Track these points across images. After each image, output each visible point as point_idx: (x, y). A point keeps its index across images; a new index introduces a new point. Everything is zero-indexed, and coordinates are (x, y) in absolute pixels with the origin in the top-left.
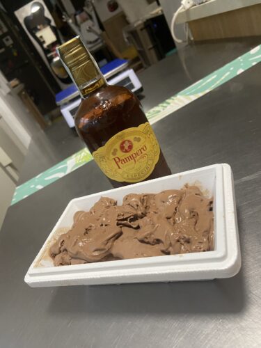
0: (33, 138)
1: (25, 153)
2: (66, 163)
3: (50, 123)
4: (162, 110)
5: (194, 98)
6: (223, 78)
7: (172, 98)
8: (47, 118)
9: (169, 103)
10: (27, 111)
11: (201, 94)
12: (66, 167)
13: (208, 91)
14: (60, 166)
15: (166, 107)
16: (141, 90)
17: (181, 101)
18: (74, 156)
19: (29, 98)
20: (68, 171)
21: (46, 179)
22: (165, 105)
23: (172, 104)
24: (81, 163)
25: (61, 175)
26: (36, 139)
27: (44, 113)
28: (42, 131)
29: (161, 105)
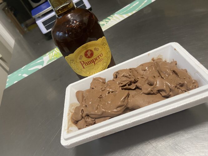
0: (16, 40)
1: (11, 51)
2: (42, 59)
3: (25, 29)
4: (105, 24)
5: (126, 16)
6: (143, 4)
7: (111, 16)
8: (23, 26)
9: (110, 20)
10: (10, 21)
11: (130, 14)
12: (43, 61)
13: (134, 12)
14: (39, 61)
15: (108, 22)
16: (90, 9)
17: (118, 18)
18: (48, 54)
19: (10, 11)
20: (45, 65)
21: (29, 69)
22: (107, 20)
23: (111, 20)
24: (53, 59)
25: (40, 67)
26: (18, 41)
27: (21, 23)
28: (22, 36)
29: (104, 20)
